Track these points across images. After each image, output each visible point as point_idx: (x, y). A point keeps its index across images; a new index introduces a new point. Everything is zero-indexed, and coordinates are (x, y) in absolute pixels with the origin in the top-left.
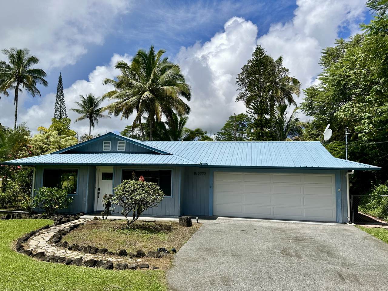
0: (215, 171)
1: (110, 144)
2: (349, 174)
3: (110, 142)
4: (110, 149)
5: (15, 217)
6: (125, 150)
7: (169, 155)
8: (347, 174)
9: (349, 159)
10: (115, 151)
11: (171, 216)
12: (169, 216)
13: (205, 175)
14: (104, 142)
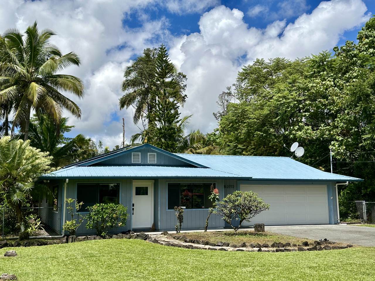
0: (241, 184)
1: (140, 156)
2: (338, 185)
3: (140, 153)
4: (140, 161)
5: (75, 240)
6: (156, 163)
7: (206, 168)
8: (337, 185)
9: (333, 173)
10: (146, 163)
11: (216, 228)
12: (215, 228)
13: (233, 188)
14: (132, 153)
